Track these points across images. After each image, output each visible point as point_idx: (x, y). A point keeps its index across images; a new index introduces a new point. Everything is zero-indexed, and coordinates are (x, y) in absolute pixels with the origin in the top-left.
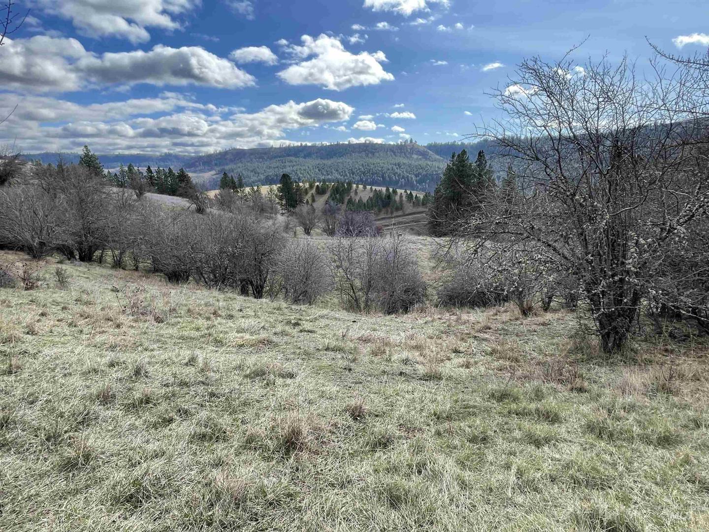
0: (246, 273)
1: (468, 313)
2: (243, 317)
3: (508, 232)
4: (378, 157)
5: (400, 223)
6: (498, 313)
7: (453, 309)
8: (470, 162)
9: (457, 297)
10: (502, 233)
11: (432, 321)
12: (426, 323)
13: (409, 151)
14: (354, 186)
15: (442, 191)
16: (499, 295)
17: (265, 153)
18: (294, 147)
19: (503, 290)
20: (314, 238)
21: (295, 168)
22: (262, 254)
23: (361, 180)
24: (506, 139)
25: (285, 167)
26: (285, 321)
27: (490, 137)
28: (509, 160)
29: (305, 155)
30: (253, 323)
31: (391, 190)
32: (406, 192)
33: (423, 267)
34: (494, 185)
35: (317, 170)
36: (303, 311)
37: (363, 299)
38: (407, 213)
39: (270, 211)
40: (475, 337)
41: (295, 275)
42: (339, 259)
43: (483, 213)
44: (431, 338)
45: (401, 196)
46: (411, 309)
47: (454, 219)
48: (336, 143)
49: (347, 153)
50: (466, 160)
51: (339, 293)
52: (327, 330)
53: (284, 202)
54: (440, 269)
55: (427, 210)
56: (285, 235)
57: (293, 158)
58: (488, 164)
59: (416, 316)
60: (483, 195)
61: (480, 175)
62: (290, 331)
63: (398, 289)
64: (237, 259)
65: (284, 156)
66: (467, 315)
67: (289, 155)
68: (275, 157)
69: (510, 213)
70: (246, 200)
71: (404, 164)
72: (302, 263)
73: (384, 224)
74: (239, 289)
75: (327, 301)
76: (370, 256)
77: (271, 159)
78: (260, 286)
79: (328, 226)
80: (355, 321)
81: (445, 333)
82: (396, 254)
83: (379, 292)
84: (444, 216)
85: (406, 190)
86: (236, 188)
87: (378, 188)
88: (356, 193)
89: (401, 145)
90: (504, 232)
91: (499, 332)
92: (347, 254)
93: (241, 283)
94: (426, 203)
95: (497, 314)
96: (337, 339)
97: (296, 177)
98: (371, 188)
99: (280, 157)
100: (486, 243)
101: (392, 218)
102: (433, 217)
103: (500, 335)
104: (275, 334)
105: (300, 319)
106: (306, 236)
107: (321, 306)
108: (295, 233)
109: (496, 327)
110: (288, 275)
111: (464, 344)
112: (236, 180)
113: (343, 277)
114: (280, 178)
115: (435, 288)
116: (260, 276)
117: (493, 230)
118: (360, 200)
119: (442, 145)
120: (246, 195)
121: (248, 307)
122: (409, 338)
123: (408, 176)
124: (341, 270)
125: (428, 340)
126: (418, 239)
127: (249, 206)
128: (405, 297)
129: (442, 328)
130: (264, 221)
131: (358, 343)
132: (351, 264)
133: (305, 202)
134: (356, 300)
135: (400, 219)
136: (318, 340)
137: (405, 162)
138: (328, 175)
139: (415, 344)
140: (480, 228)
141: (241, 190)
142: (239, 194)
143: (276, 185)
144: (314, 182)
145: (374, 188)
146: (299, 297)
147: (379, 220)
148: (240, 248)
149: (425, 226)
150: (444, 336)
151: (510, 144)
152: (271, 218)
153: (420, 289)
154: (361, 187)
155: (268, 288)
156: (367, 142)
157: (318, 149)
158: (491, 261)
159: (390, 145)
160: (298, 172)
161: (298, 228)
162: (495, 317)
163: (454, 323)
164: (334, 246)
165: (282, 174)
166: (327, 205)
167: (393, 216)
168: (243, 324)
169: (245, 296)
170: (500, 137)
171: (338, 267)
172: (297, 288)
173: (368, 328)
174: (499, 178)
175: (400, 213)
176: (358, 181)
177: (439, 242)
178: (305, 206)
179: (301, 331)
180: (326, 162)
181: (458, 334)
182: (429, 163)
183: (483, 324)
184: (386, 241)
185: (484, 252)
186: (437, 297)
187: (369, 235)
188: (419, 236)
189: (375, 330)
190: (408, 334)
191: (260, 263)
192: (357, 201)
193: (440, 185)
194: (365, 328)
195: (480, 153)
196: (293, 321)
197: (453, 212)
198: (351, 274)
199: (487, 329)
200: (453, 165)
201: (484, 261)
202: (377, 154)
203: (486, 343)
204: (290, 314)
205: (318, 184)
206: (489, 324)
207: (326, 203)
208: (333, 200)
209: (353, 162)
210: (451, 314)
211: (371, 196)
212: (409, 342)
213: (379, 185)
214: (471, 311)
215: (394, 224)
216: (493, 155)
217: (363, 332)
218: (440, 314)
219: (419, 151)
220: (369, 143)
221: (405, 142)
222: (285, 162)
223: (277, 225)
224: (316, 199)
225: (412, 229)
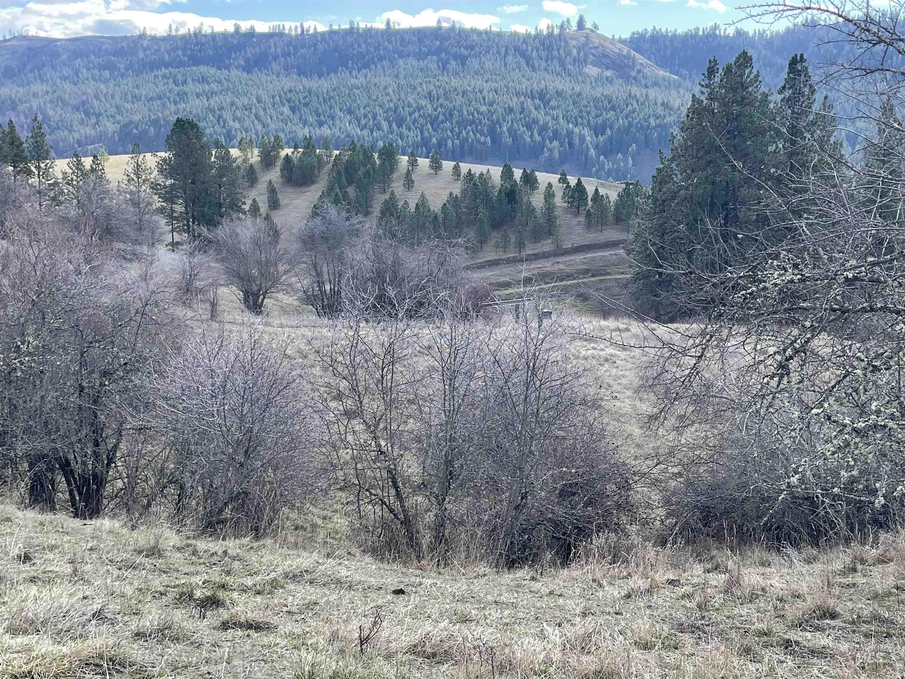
0: (49, 433)
1: (763, 564)
2: (33, 580)
3: (885, 309)
4: (477, 73)
5: (544, 277)
6: (859, 567)
7: (714, 552)
8: (763, 89)
9: (727, 512)
10: (864, 310)
11: (649, 591)
12: (628, 596)
13: (575, 51)
14: (404, 159)
15: (678, 178)
16: (860, 507)
17: (120, 53)
18: (214, 37)
19: (874, 492)
20: (276, 322)
21: (215, 102)
22: (105, 374)
23: (425, 142)
24: (872, 21)
25: (183, 96)
26: (172, 594)
27: (824, 15)
28: (882, 86)
29: (247, 61)
30: (64, 600)
31: (518, 174)
32: (563, 180)
33: (618, 417)
34: (840, 161)
35: (286, 110)
36: (234, 558)
37: (429, 518)
38: (567, 245)
39: (133, 234)
40: (787, 644)
41: (211, 441)
42: (354, 389)
43: (805, 249)
44: (647, 647)
45: (549, 195)
46: (581, 550)
47: (712, 267)
48: (346, 26)
49: (381, 59)
50: (751, 84)
51: (352, 498)
52: (310, 622)
53: (179, 208)
54: (672, 421)
55: (631, 237)
56: (180, 311)
57: (210, 71)
58: (819, 97)
59: (598, 575)
60: (806, 191)
61: (794, 131)
62: (188, 625)
63: (538, 485)
64: (19, 389)
65: (181, 64)
66: (762, 570)
67: (195, 61)
68: (154, 66)
69: (890, 250)
70: (53, 199)
71: (559, 94)
72: (234, 400)
73: (494, 280)
74: (23, 487)
75: (314, 526)
76: (452, 379)
77: (139, 73)
78: (95, 476)
79: (321, 284)
80: (400, 592)
81: (693, 629)
82: (534, 374)
83: (478, 496)
84: (683, 258)
85: (564, 174)
86: (25, 160)
87: (478, 169)
88: (409, 183)
89: (550, 35)
90: (872, 310)
91: (864, 628)
92: (378, 376)
93: (32, 465)
94: (629, 216)
95: (854, 570)
96: (342, 651)
97: (218, 129)
98: (456, 168)
99: (167, 66)
100: (816, 342)
101: (521, 261)
102: (648, 258)
103: (867, 636)
104: (139, 635)
105: (223, 586)
106: (249, 317)
107: (291, 539)
108: (214, 305)
109: (852, 611)
110: (187, 442)
111: (752, 667)
112: (24, 135)
113: (363, 447)
114: (166, 130)
115: (655, 483)
116: (97, 444)
117: (837, 302)
118: (422, 205)
119: (674, 35)
120: (56, 184)
121: (52, 548)
122: (573, 648)
123: (570, 134)
124: (358, 425)
125: (636, 653)
126: (602, 329)
127: (64, 220)
128: (560, 511)
129: (681, 615)
130: (111, 265)
131: (410, 662)
132: (390, 405)
133: (246, 207)
134: (407, 522)
135: (547, 265)
136: (282, 656)
137: (560, 87)
138: (321, 124)
139: (593, 668)
140: (795, 296)
141: (38, 168)
142: (34, 181)
143: (154, 151)
144: (278, 145)
145: (464, 167)
146: (221, 511)
147: (481, 267)
148: (30, 354)
149: (625, 286)
150: (687, 639)
151: (885, 36)
152: (136, 257)
153: (611, 487)
154: (424, 163)
155: (119, 484)
156: (445, 25)
157: (289, 44)
158: (831, 400)
159: (515, 35)
160: (227, 115)
161: (225, 290)
162: (849, 580)
163: (718, 599)
164: (338, 348)
165: (174, 119)
166: (318, 220)
167: (524, 254)
168: (29, 603)
169: (42, 511)
170: (856, 14)
171: (349, 414)
172: (217, 482)
173: (441, 614)
174: (853, 138)
175: (547, 246)
176: (416, 146)
177: (666, 337)
178: (249, 221)
179: (225, 626)
180: (313, 83)
181: (733, 634)
182: (636, 90)
183: (810, 603)
184: (500, 333)
185: (809, 369)
186: (661, 512)
187: (447, 314)
188: (605, 318)
189: (465, 620)
190: (570, 632)
191: (95, 402)
192: (412, 207)
193: (673, 159)
194: (435, 613)
195: (793, 62)
196: (198, 594)
197: (709, 245)
198: (391, 437)
199: (823, 616)
200: (711, 98)
201: (809, 397)
202: (474, 63)
203: (823, 664)
204: (192, 569)
205: (287, 151)
206: (831, 602)
207: (315, 214)
208: (336, 202)
209: (400, 87)
210: (709, 566)
211: (457, 191)
212: (573, 660)
213: (480, 159)
214: (774, 557)
215: (528, 281)
216: (835, 68)
217: (428, 627)
218: (675, 566)
219: (605, 56)
220: (453, 28)
221: (562, 27)
222: (185, 82)
223: (156, 280)
224: (283, 199)
225: (584, 298)
